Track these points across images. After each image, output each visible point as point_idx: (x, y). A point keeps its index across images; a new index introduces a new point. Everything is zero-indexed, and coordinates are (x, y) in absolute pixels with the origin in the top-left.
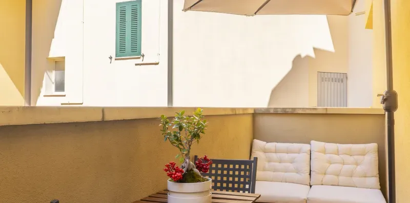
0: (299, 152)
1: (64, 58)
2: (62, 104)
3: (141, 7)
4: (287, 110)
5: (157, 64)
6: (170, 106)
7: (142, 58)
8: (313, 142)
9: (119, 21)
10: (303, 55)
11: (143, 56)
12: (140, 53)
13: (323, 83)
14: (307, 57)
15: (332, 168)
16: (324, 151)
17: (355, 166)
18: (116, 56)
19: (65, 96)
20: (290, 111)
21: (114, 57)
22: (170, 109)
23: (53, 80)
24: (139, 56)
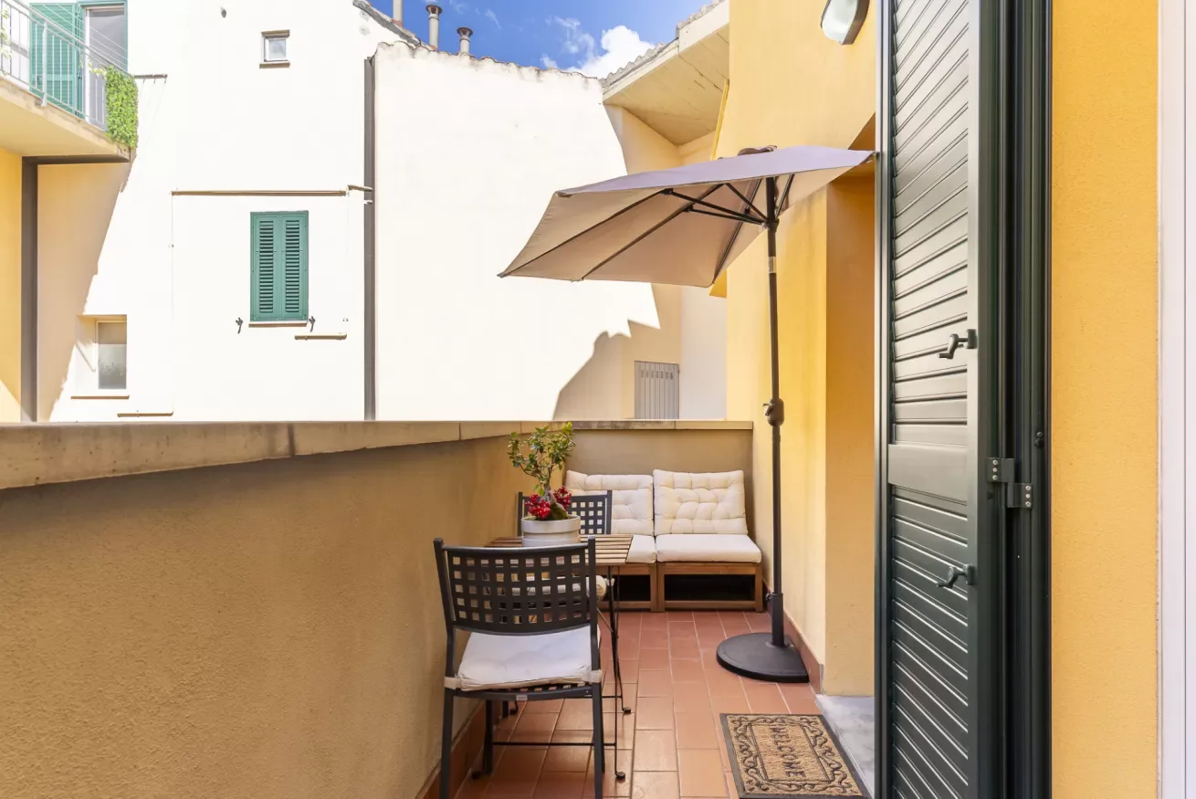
0: (636, 487)
1: (125, 317)
2: (120, 415)
3: (306, 226)
4: (618, 424)
5: (344, 337)
6: (370, 420)
7: (309, 324)
8: (656, 472)
9: (258, 250)
10: (611, 334)
11: (313, 321)
12: (305, 316)
13: (643, 379)
14: (619, 336)
15: (685, 508)
16: (673, 486)
17: (714, 504)
18: (252, 320)
19: (127, 398)
20: (621, 426)
21: (247, 321)
22: (370, 426)
23: (95, 364)
24: (304, 322)
